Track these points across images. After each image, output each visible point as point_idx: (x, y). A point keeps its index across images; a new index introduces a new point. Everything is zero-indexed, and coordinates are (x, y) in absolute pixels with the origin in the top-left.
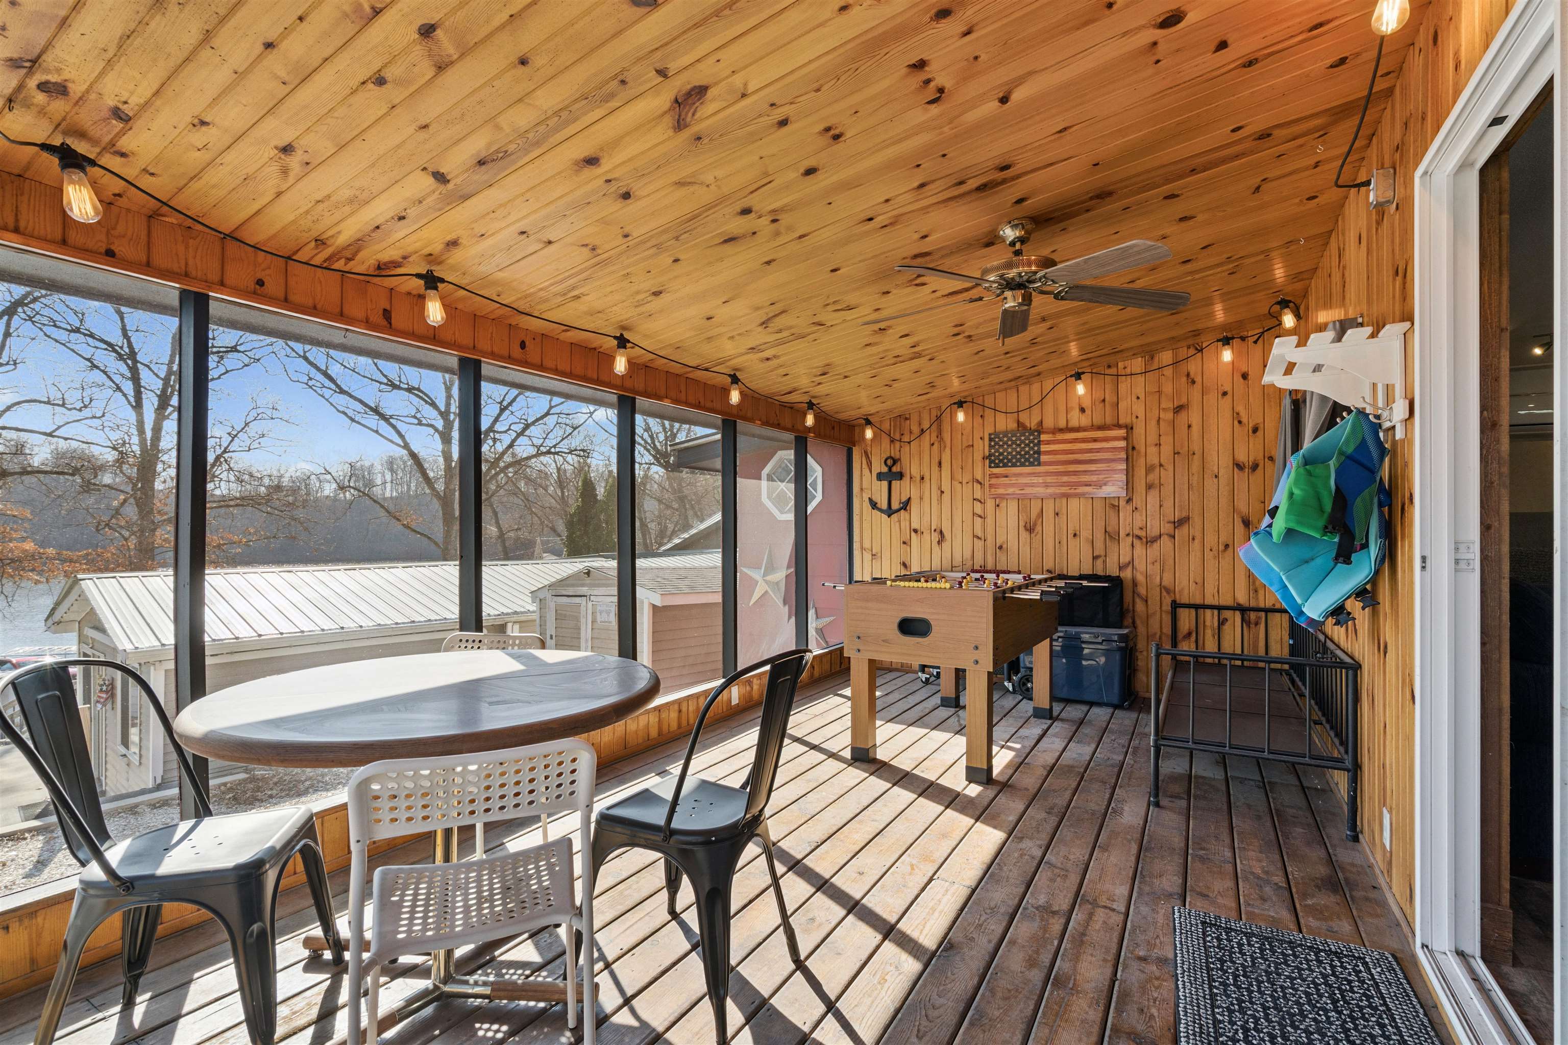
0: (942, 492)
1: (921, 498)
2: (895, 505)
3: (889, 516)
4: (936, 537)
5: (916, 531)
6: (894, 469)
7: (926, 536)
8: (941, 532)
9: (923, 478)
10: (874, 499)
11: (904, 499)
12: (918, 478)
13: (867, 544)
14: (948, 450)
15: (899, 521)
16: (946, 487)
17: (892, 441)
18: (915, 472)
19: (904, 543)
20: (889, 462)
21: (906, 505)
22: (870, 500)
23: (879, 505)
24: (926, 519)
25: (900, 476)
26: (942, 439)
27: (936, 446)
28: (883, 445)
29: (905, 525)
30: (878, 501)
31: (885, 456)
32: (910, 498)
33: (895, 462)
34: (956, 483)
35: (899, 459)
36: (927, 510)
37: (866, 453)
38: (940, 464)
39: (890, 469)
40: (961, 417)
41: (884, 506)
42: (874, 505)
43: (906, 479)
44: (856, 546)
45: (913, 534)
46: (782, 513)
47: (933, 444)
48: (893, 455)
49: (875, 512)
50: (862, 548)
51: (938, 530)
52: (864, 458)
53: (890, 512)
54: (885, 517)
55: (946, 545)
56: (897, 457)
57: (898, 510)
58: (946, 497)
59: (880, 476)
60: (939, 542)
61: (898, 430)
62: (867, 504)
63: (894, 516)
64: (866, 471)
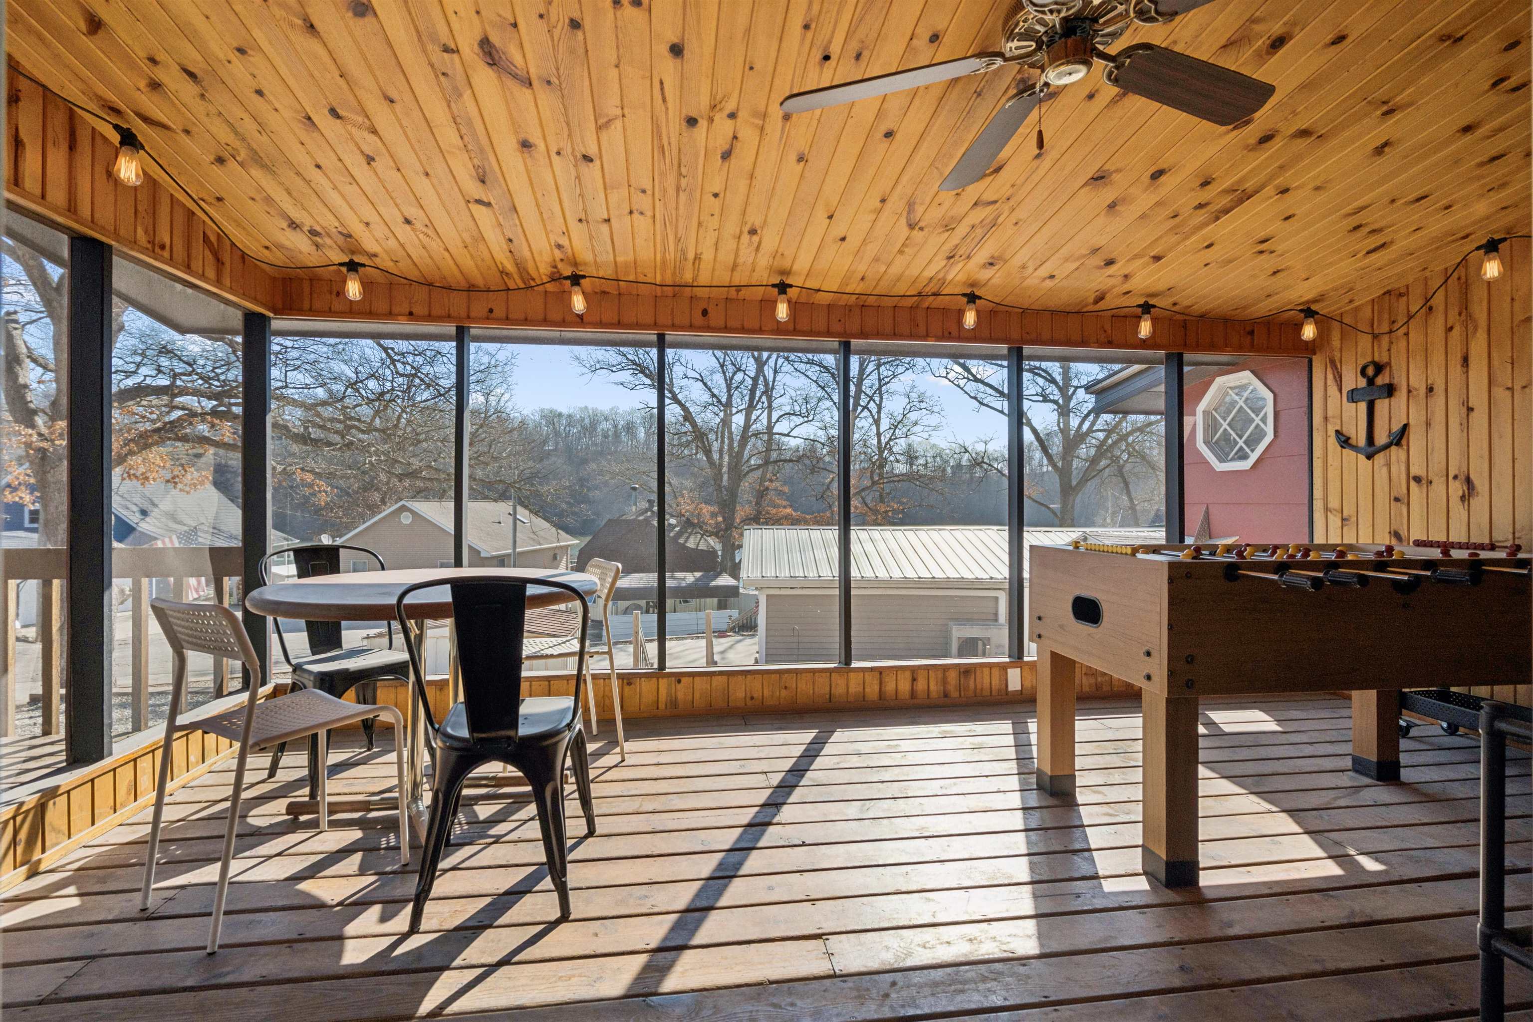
0: (1470, 410)
1: (1428, 424)
2: (1381, 438)
3: (1369, 457)
4: (1457, 489)
5: (1418, 480)
6: (1380, 381)
7: (1438, 487)
8: (1468, 480)
9: (1430, 390)
10: (1345, 431)
11: (1396, 427)
12: (1423, 390)
13: (1334, 503)
14: (1482, 335)
15: (1388, 465)
16: (1478, 399)
17: (1376, 337)
18: (1418, 381)
19: (1397, 500)
20: (1370, 371)
21: (1400, 437)
22: (1338, 432)
23: (1353, 441)
24: (1438, 457)
25: (1390, 390)
26: (1470, 316)
27: (1456, 332)
28: (1361, 345)
29: (1399, 470)
30: (1353, 435)
31: (1362, 362)
32: (1405, 427)
33: (1379, 368)
34: (1500, 393)
35: (1389, 364)
36: (1440, 444)
37: (1333, 362)
38: (1465, 360)
39: (1371, 382)
40: (1492, 269)
41: (1362, 441)
42: (1345, 441)
43: (1401, 396)
44: (1318, 505)
45: (1413, 484)
46: (1221, 460)
47: (1451, 328)
48: (1377, 359)
49: (1347, 451)
50: (1327, 509)
51: (1462, 477)
52: (1329, 370)
53: (1371, 450)
54: (1362, 458)
55: (1479, 503)
56: (1385, 359)
57: (1387, 447)
58: (1479, 418)
59: (1353, 396)
60: (1463, 498)
61: (1386, 316)
62: (1332, 440)
63: (1380, 458)
64: (1333, 390)
